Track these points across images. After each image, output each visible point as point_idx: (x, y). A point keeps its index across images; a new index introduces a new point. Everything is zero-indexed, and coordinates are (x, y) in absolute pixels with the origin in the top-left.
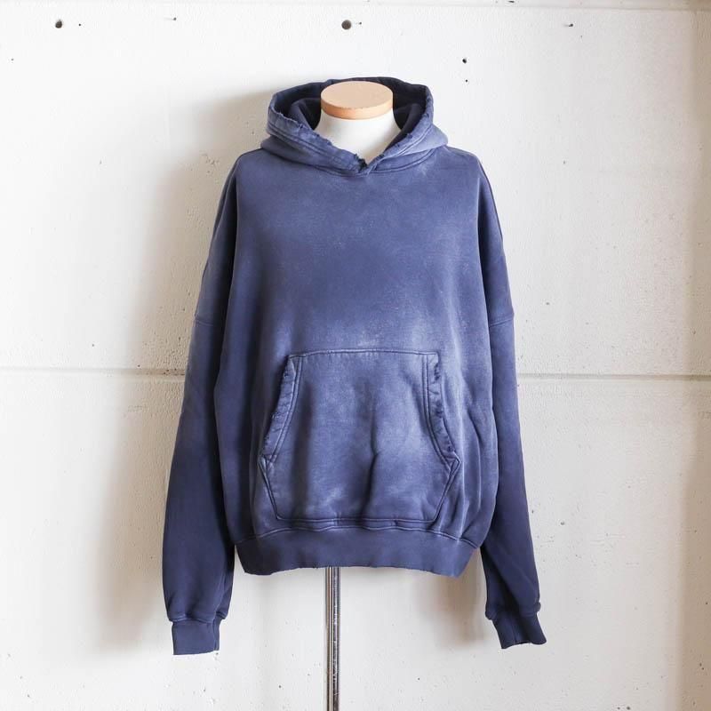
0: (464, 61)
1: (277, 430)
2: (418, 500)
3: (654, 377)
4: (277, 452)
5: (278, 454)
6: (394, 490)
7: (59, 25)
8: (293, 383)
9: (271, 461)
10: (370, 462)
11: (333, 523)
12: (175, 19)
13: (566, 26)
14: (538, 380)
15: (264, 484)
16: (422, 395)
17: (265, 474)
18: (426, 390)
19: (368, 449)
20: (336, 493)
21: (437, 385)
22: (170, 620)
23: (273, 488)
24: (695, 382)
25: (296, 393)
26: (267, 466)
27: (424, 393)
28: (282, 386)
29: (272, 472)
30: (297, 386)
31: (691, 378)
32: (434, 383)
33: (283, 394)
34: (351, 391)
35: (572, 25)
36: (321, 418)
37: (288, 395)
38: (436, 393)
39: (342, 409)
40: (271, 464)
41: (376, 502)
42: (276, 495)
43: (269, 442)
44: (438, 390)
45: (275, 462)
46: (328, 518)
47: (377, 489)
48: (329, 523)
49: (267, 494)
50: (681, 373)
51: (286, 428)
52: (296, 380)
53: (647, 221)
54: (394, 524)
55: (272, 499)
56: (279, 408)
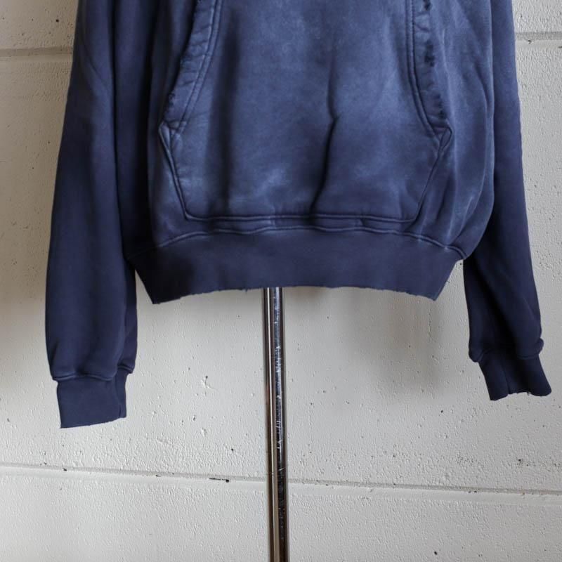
1: (187, 83)
2: (395, 188)
4: (187, 117)
5: (188, 121)
6: (363, 172)
8: (213, 11)
9: (177, 130)
10: (327, 130)
11: (269, 222)
15: (167, 167)
16: (404, 32)
17: (168, 152)
18: (411, 25)
19: (324, 109)
20: (275, 177)
21: (425, 17)
22: (54, 378)
23: (180, 171)
25: (217, 26)
26: (172, 139)
27: (407, 28)
28: (195, 15)
29: (180, 147)
30: (218, 14)
32: (422, 13)
33: (196, 28)
34: (300, 22)
36: (253, 63)
37: (204, 28)
38: (425, 30)
39: (285, 49)
40: (178, 136)
41: (334, 188)
42: (185, 182)
43: (175, 101)
44: (427, 24)
45: (183, 133)
46: (261, 215)
47: (335, 170)
48: (263, 222)
49: (171, 182)
51: (201, 80)
52: (215, 7)
54: (360, 223)
55: (179, 189)
56: (191, 48)
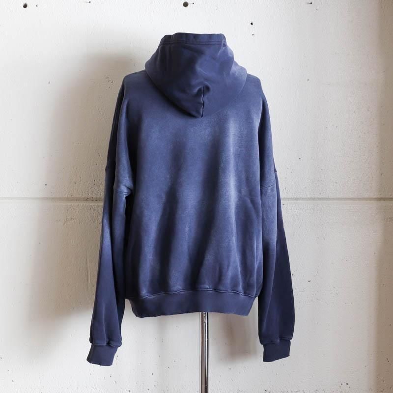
0: (252, 24)
3: (359, 199)
7: (25, 6)
12: (90, 2)
13: (308, 3)
14: (295, 201)
24: (382, 201)
31: (380, 199)
35: (311, 3)
50: (375, 197)
53: (354, 112)
